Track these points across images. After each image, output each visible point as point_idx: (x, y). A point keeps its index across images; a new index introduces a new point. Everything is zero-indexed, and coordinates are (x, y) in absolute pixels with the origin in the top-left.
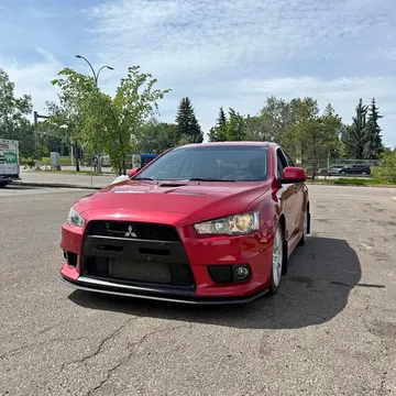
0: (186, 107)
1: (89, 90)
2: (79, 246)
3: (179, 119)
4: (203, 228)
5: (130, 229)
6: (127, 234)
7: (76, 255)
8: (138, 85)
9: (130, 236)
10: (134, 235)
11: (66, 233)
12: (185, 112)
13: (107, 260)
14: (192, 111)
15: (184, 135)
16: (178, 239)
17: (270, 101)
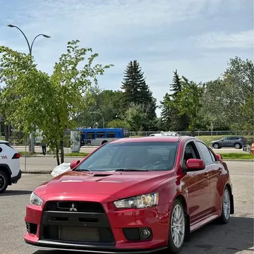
0: (134, 71)
1: (25, 68)
2: (39, 218)
3: (126, 85)
4: (120, 204)
5: (73, 206)
6: (71, 209)
7: (36, 225)
8: (78, 60)
9: (73, 211)
10: (75, 209)
11: (29, 210)
12: (133, 78)
13: (57, 227)
14: (141, 76)
15: (132, 104)
16: (104, 211)
17: (234, 62)
